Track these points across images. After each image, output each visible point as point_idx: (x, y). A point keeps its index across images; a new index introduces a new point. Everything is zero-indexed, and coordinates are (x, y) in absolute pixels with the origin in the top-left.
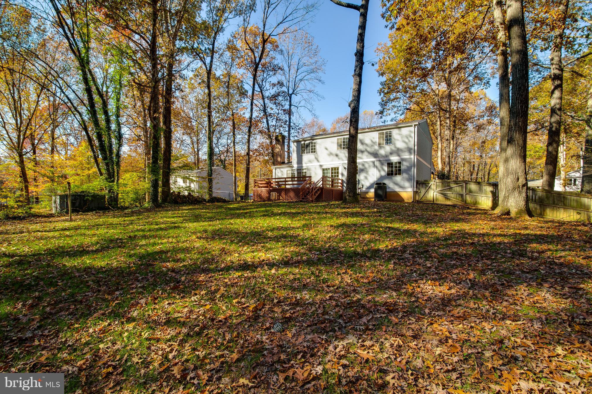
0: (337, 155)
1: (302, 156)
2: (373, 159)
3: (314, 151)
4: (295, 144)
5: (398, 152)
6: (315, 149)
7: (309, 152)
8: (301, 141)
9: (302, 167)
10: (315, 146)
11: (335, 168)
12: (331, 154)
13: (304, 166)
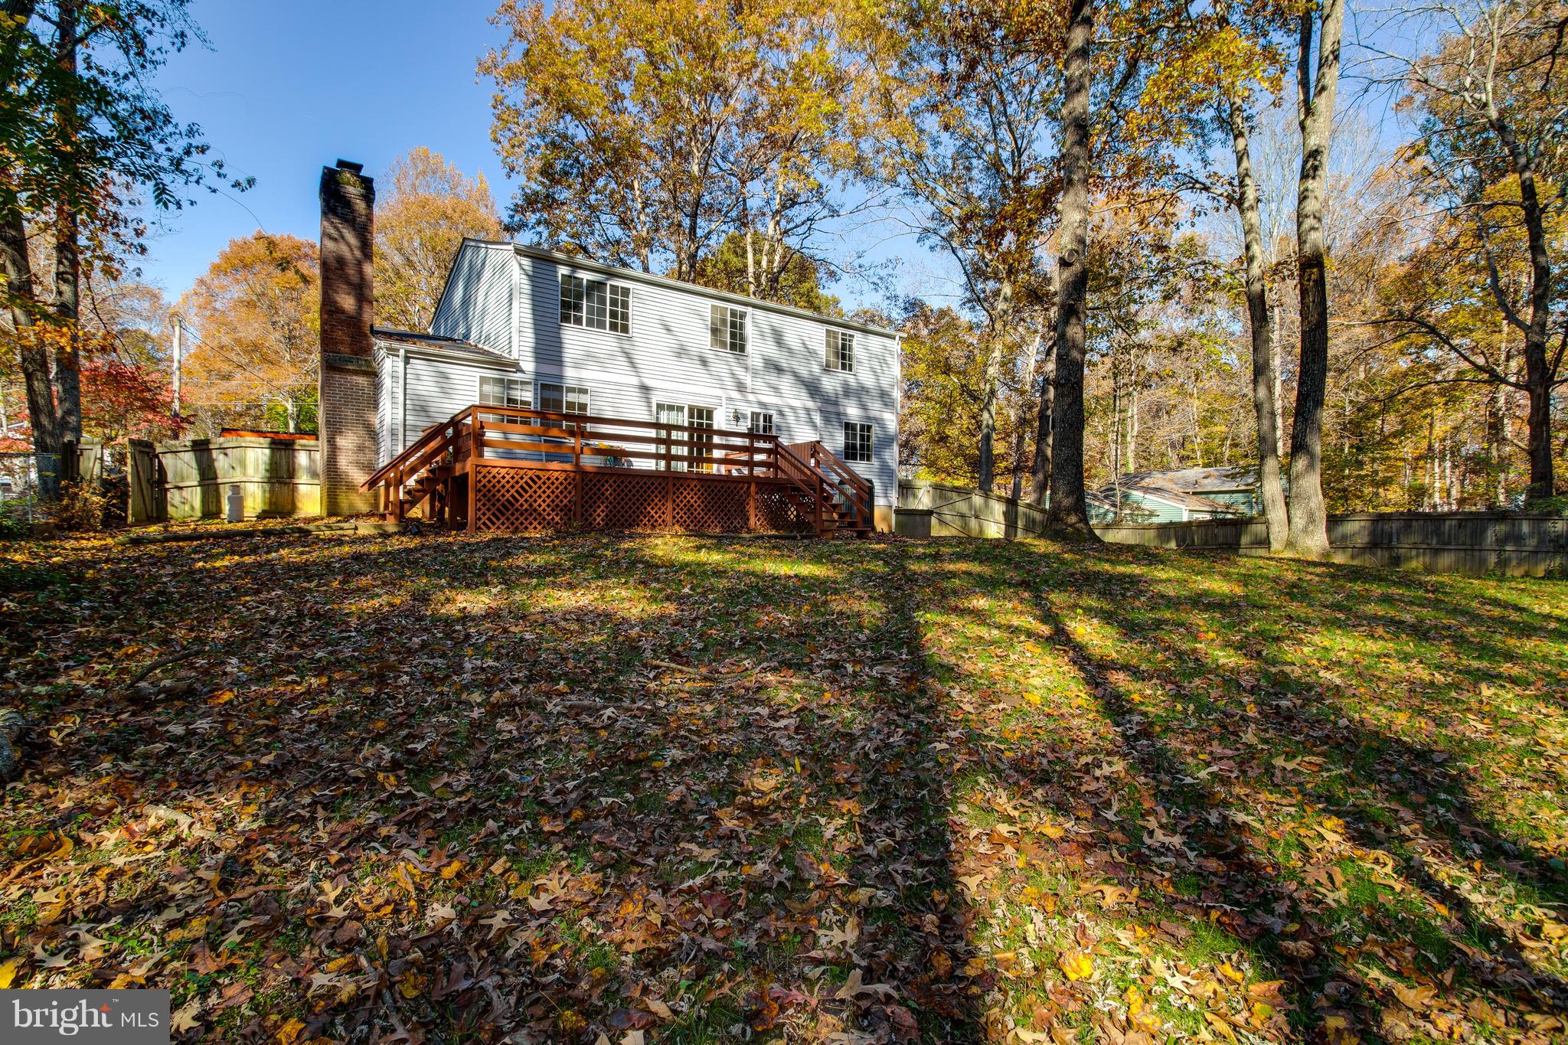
0: (704, 362)
1: (559, 328)
2: (811, 404)
3: (620, 324)
4: (526, 262)
5: (859, 393)
6: (625, 317)
7: (601, 325)
8: (558, 262)
9: (561, 377)
10: (625, 305)
11: (700, 412)
12: (681, 352)
13: (571, 375)
